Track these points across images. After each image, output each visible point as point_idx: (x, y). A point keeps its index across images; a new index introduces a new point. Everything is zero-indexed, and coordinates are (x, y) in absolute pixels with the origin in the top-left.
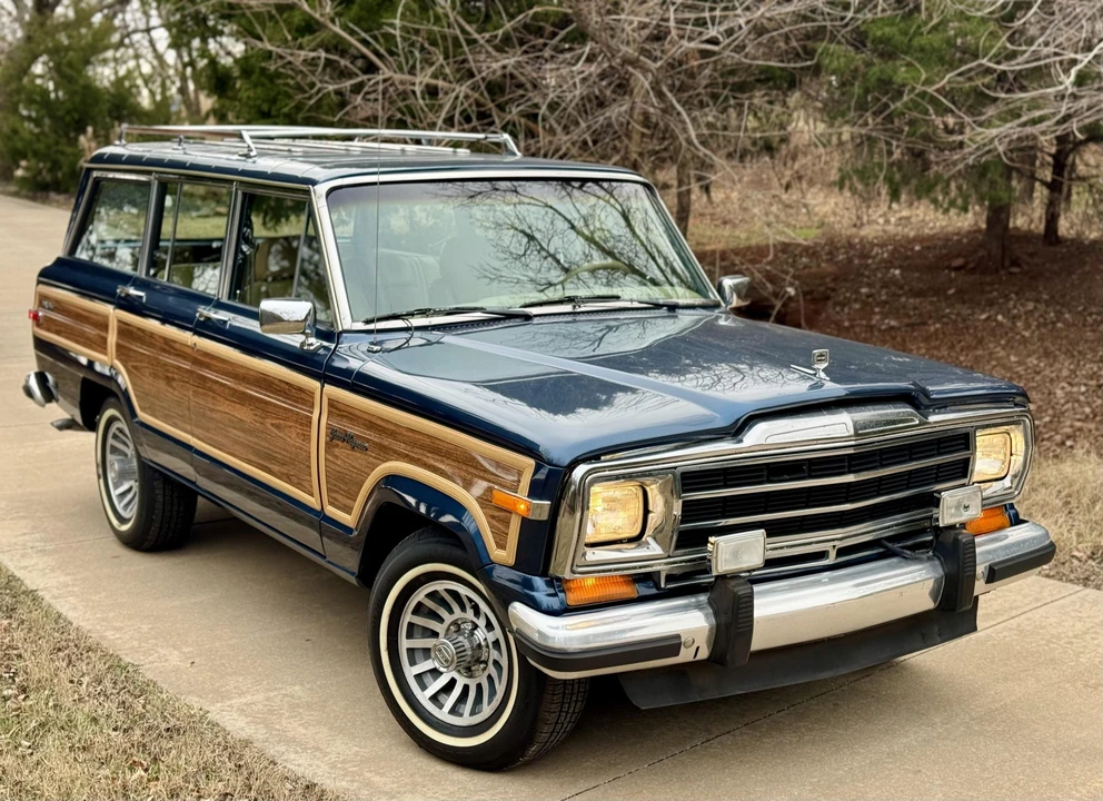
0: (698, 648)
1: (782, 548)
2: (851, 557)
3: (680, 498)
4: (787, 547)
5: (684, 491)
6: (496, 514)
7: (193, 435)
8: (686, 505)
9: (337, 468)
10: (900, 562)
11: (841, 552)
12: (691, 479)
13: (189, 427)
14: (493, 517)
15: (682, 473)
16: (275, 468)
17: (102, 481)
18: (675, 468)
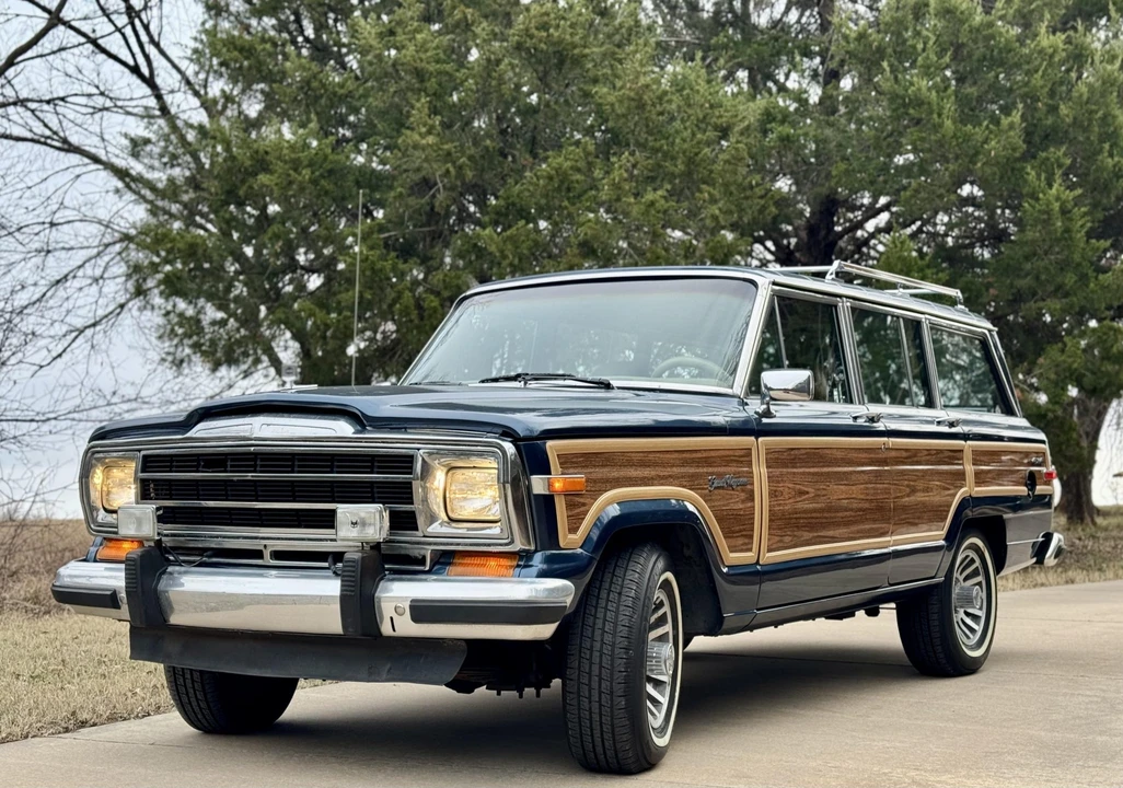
3: (139, 478)
5: (143, 472)
15: (144, 457)
18: (139, 451)
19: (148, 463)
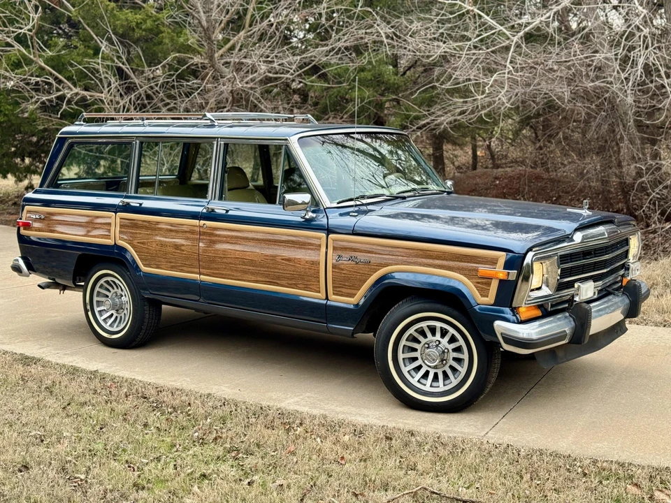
3: (560, 267)
5: (561, 264)
6: (480, 281)
7: (200, 274)
8: (562, 270)
9: (343, 275)
10: (613, 297)
12: (564, 259)
13: (197, 270)
14: (478, 283)
16: (284, 282)
17: (90, 313)
18: (558, 254)
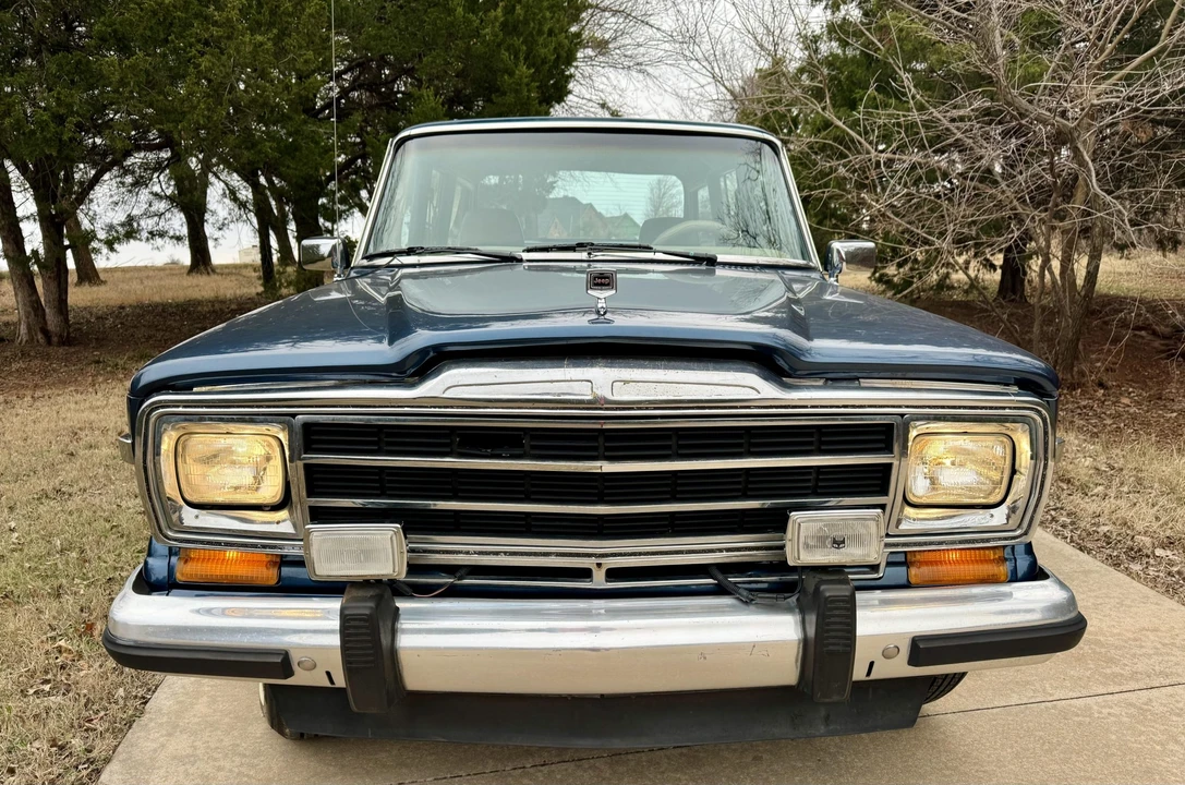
0: (328, 673)
1: (497, 553)
2: (635, 584)
3: (300, 459)
4: (505, 553)
5: (305, 451)
8: (306, 469)
10: (733, 606)
11: (613, 574)
15: (307, 426)
18: (294, 415)
19: (312, 436)
